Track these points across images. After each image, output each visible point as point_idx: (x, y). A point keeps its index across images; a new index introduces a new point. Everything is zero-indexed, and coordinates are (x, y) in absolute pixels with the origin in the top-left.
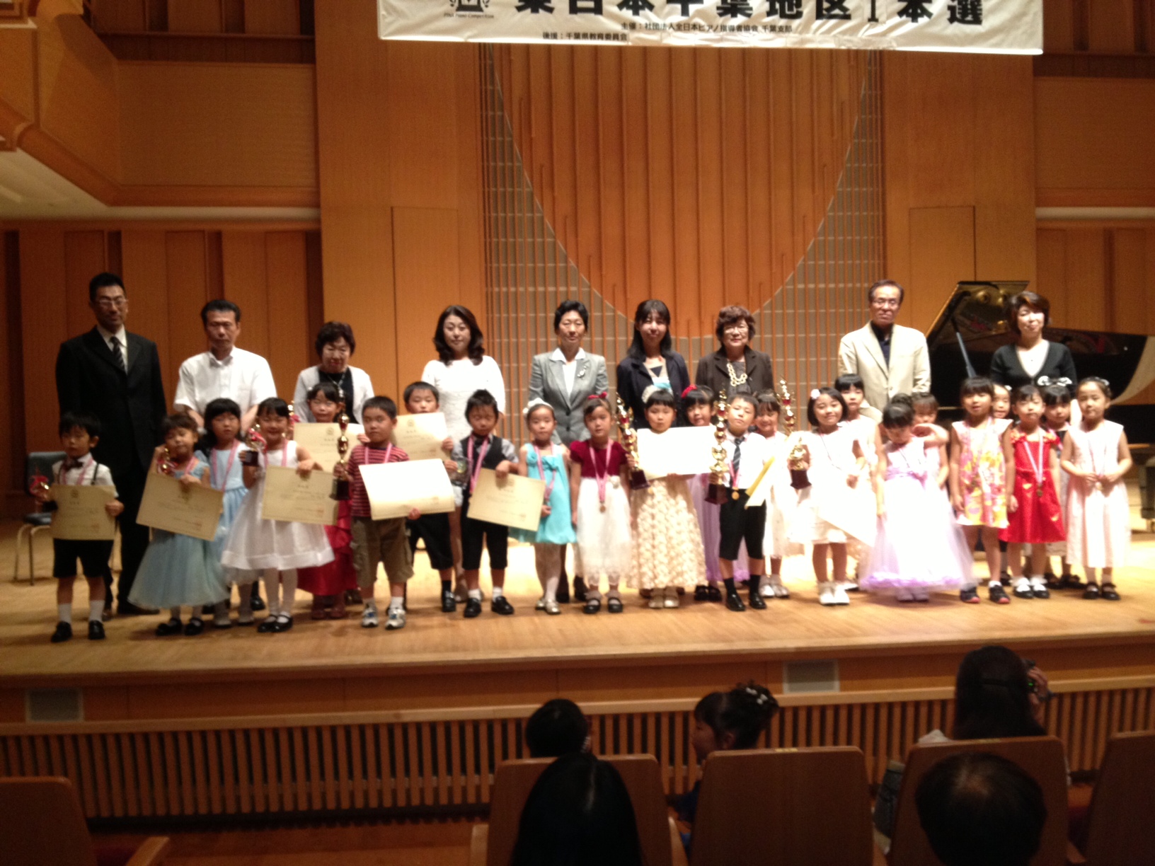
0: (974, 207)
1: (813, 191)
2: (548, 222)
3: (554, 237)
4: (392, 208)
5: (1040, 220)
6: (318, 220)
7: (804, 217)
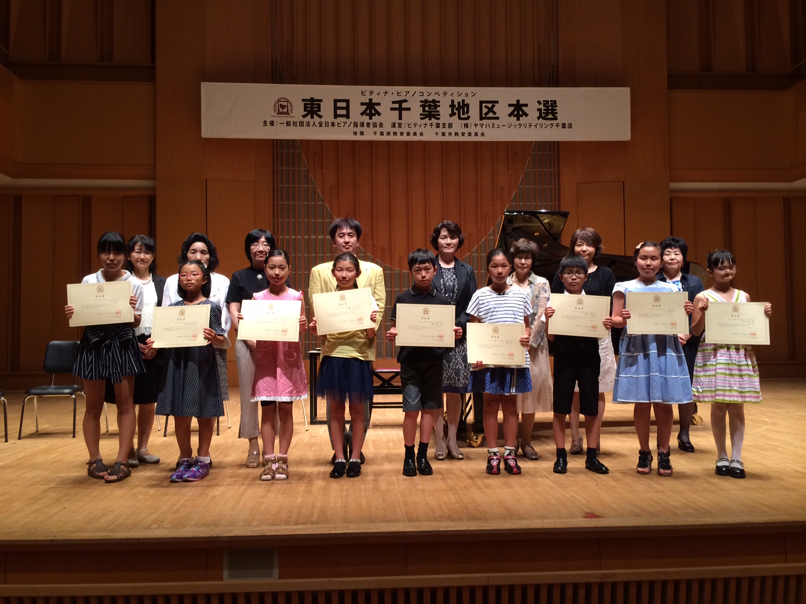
0: (624, 182)
1: (508, 171)
2: (319, 190)
3: (323, 202)
4: (206, 180)
5: (672, 191)
6: (154, 189)
7: (502, 188)
